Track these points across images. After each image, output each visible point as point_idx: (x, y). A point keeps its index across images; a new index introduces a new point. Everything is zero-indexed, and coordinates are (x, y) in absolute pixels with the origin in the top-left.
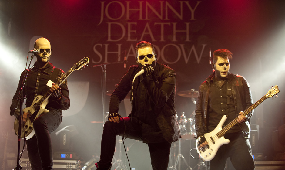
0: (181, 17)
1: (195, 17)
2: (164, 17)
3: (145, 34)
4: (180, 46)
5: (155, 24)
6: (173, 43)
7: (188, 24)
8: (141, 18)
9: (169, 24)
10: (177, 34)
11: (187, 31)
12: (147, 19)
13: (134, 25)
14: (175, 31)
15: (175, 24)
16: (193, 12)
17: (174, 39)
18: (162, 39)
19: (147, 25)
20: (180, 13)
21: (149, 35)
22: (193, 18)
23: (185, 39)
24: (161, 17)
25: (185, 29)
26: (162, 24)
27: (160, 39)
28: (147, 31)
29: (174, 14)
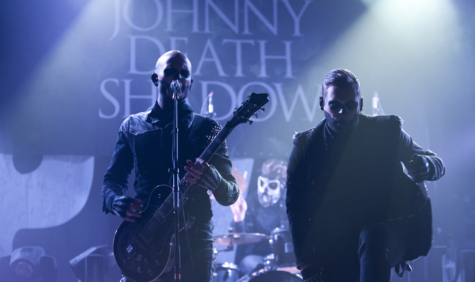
0: (274, 29)
1: (301, 30)
2: (241, 28)
3: (205, 62)
4: (274, 88)
5: (225, 41)
6: (261, 80)
7: (288, 44)
8: (196, 29)
9: (252, 42)
10: (268, 62)
11: (288, 57)
12: (207, 30)
13: (182, 42)
14: (263, 57)
15: (262, 44)
16: (297, 20)
17: (263, 74)
18: (239, 73)
19: (209, 44)
20: (272, 22)
21: (213, 63)
22: (297, 32)
23: (284, 73)
24: (235, 29)
25: (284, 53)
26: (238, 43)
27: (235, 72)
28: (209, 55)
29: (262, 23)
